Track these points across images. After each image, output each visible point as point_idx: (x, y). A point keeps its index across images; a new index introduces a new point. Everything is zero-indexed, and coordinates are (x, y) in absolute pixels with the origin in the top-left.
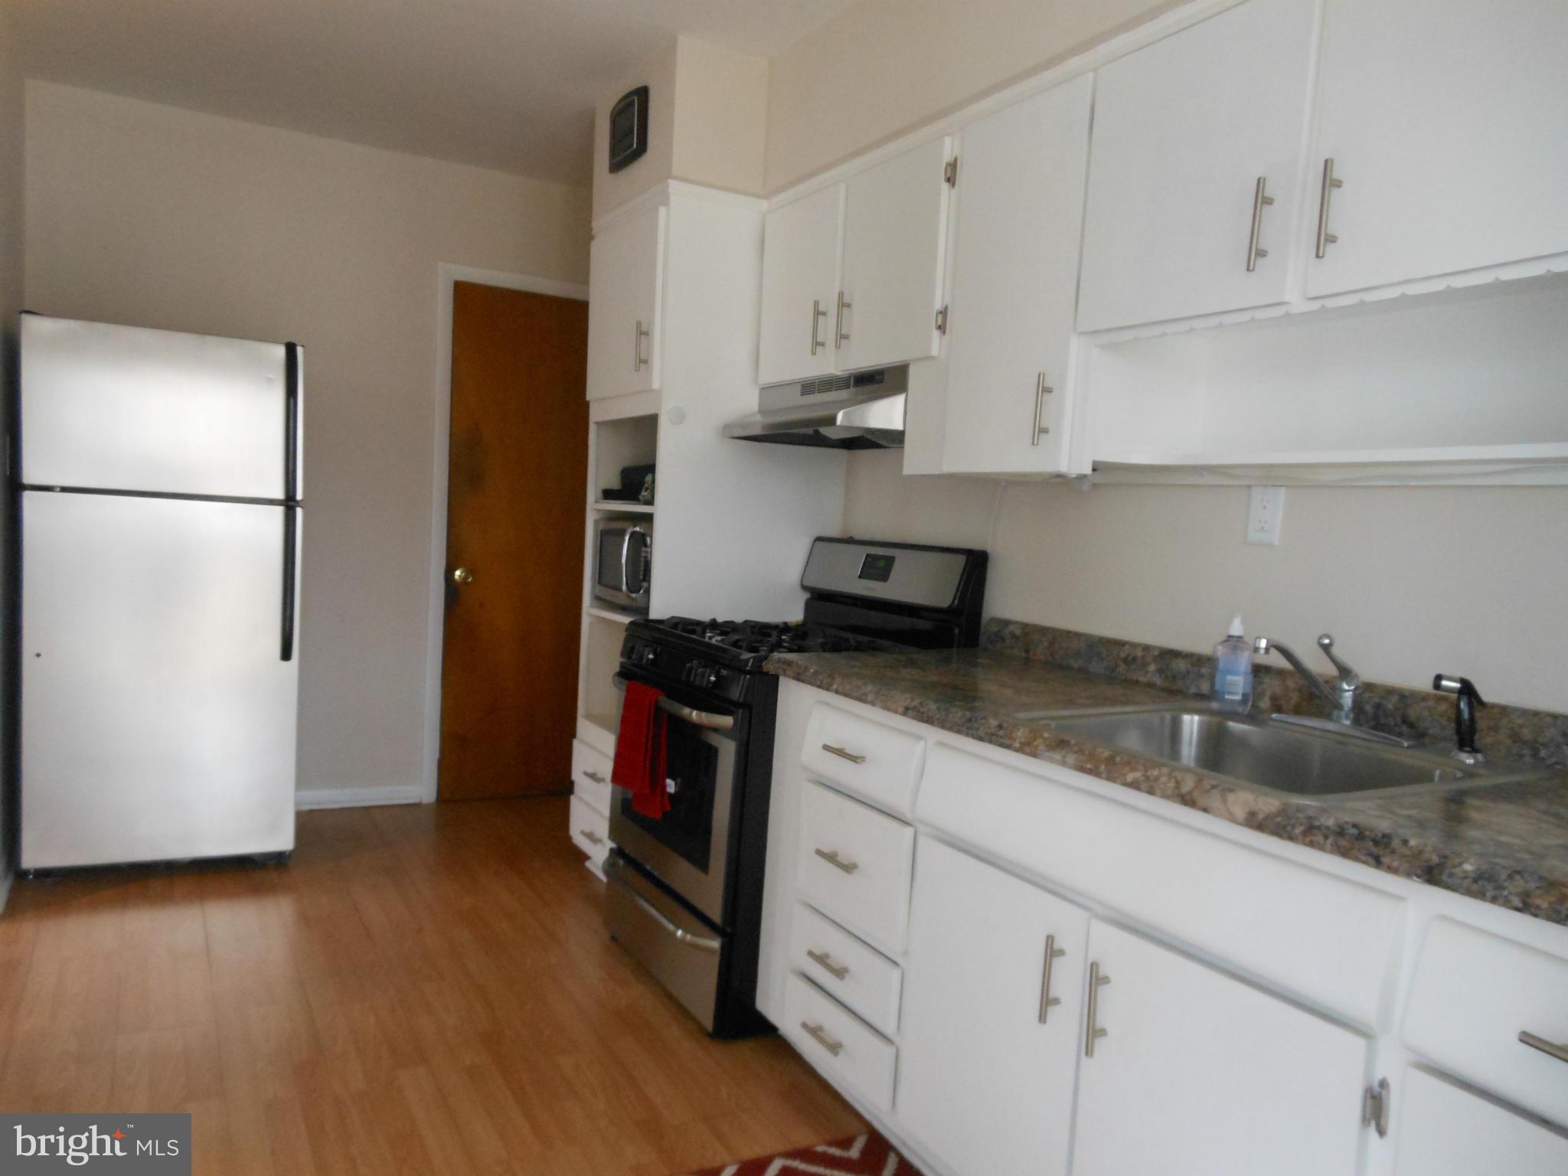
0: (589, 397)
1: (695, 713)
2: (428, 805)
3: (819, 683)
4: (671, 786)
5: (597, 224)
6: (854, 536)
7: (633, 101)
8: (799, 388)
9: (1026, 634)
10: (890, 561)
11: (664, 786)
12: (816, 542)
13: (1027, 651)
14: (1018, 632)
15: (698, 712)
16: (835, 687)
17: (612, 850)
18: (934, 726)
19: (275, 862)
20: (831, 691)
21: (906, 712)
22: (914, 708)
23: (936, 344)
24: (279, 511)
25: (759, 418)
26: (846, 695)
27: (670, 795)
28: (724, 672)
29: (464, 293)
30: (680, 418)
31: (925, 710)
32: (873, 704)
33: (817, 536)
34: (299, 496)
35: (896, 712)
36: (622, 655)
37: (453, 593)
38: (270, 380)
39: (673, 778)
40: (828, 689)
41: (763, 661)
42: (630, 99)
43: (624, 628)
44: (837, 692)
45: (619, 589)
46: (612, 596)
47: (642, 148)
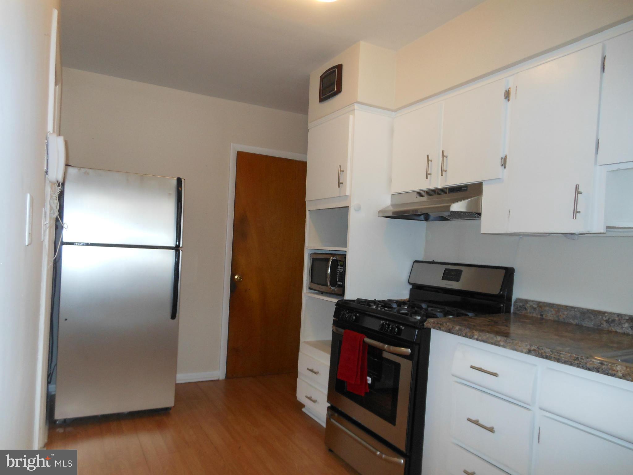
0: (306, 200)
1: (386, 346)
2: (222, 380)
3: (464, 335)
4: (369, 380)
5: (310, 125)
6: (434, 260)
7: (335, 70)
8: (415, 194)
9: (541, 307)
10: (460, 272)
11: (366, 380)
12: (415, 263)
13: (542, 315)
14: (535, 306)
15: (388, 346)
16: (476, 337)
17: (328, 407)
18: (552, 361)
19: (165, 411)
20: (474, 339)
21: (529, 352)
22: (534, 350)
23: (500, 172)
24: (173, 252)
25: (391, 209)
26: (483, 341)
27: (369, 384)
28: (402, 327)
29: (242, 157)
30: (358, 209)
31: (542, 351)
32: (504, 347)
33: (414, 261)
34: (181, 246)
35: (522, 352)
36: (334, 316)
37: (234, 285)
38: (170, 194)
39: (370, 376)
40: (471, 338)
41: (424, 322)
42: (334, 69)
43: (335, 304)
44: (477, 340)
45: (327, 285)
46: (320, 288)
47: (339, 91)
